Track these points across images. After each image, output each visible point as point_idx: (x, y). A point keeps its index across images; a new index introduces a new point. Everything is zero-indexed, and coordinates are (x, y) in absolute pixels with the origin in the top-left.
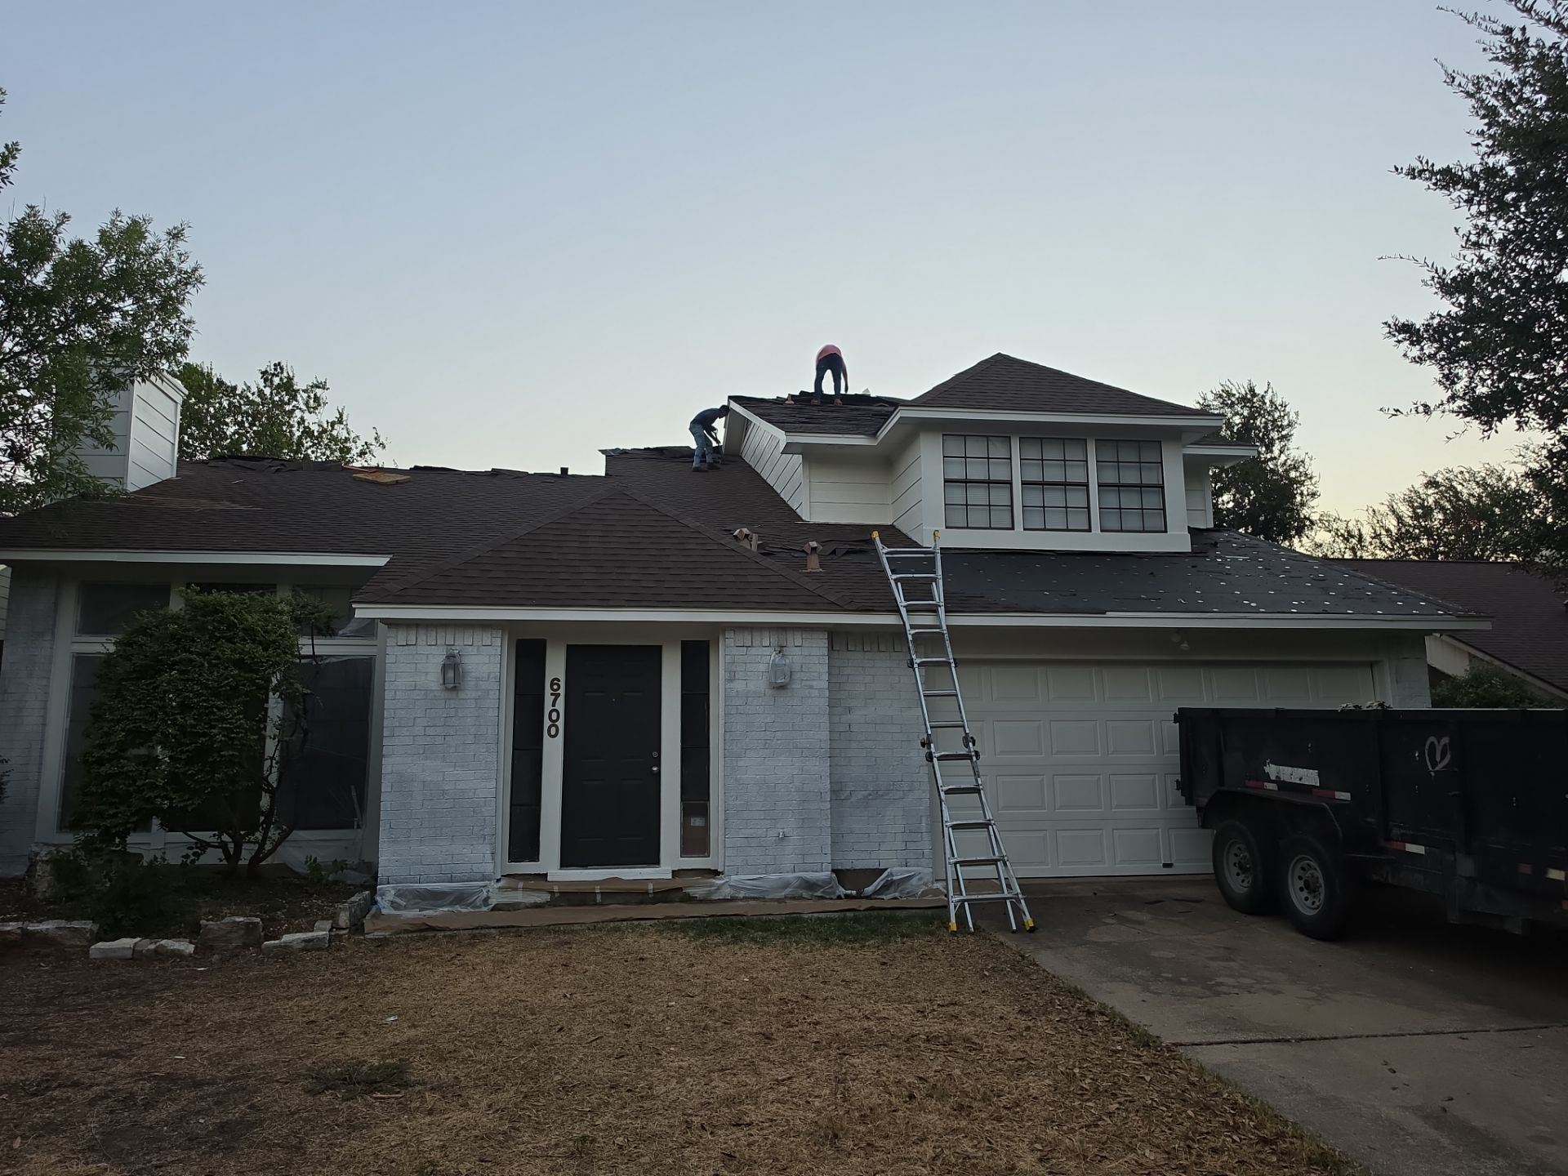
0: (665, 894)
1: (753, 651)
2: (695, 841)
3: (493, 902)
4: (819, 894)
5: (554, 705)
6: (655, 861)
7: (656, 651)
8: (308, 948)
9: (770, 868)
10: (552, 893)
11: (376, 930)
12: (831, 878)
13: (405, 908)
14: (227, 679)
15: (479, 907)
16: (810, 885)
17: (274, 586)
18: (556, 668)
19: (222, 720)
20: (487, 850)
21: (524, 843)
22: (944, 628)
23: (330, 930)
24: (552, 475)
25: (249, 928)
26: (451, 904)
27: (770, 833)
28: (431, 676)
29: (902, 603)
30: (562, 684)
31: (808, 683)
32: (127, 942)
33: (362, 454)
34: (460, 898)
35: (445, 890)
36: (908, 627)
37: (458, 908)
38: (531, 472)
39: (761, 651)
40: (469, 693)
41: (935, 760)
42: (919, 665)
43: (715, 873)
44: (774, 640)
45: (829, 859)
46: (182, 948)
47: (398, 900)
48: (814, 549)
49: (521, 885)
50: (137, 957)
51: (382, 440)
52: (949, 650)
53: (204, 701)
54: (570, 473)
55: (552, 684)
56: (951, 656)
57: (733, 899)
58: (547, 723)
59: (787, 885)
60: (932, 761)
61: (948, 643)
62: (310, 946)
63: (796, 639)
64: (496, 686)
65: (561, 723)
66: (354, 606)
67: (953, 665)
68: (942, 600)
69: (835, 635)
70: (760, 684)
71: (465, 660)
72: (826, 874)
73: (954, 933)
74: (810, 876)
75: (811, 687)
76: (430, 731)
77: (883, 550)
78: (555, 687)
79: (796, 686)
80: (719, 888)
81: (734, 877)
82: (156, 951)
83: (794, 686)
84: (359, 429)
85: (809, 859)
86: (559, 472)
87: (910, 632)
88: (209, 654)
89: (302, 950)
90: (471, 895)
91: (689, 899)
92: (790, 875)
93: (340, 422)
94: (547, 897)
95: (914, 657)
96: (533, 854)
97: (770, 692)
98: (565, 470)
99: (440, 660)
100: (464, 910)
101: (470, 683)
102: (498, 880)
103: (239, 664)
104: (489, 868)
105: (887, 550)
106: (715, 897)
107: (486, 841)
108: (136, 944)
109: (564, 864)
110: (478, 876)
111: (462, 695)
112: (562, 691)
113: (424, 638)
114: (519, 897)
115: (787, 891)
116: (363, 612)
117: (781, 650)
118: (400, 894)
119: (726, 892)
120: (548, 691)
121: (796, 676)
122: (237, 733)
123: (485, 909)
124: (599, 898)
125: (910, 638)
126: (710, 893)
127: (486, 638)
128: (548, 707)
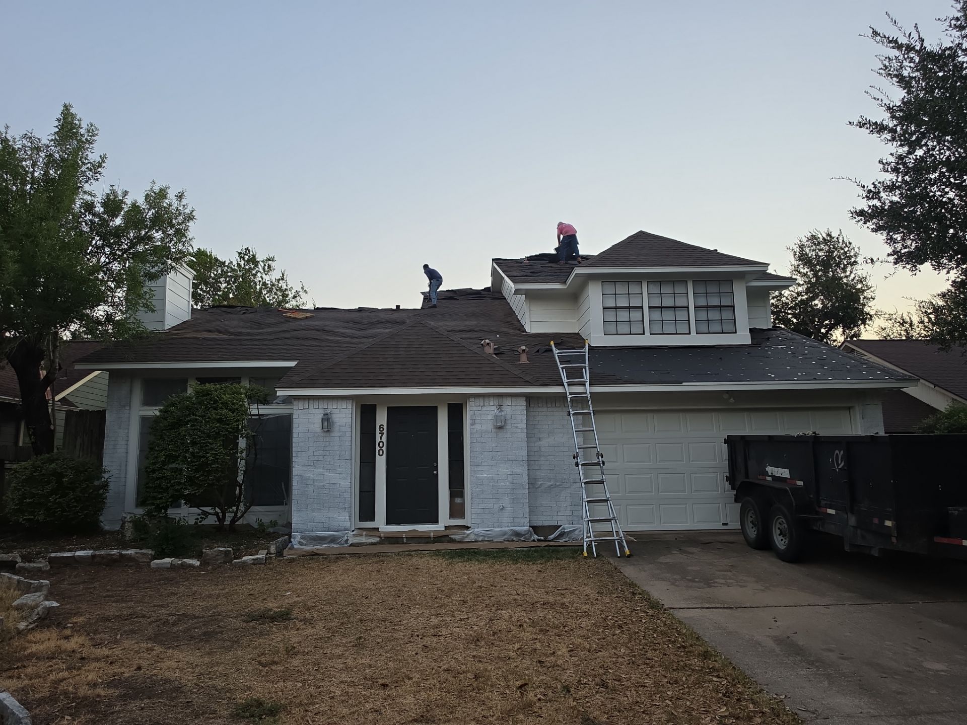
0: (440, 538)
1: (485, 408)
2: (457, 511)
3: (350, 542)
4: (522, 538)
5: (381, 439)
6: (435, 521)
7: (434, 410)
8: (256, 563)
9: (495, 525)
10: (380, 537)
11: (289, 555)
12: (529, 531)
13: (306, 545)
14: (214, 428)
15: (343, 544)
16: (517, 534)
17: (240, 378)
18: (382, 419)
19: (212, 449)
20: (347, 515)
21: (367, 512)
22: (588, 393)
23: (267, 555)
24: (391, 310)
25: (227, 553)
26: (329, 543)
27: (495, 506)
28: (317, 426)
29: (565, 380)
30: (385, 427)
31: (515, 425)
32: (168, 560)
33: (295, 297)
34: (333, 540)
35: (326, 535)
36: (568, 394)
37: (332, 545)
38: (380, 308)
39: (489, 408)
40: (336, 433)
41: (580, 466)
42: (573, 414)
43: (468, 528)
44: (496, 402)
45: (528, 520)
46: (194, 563)
47: (302, 541)
48: (524, 351)
49: (364, 533)
50: (173, 567)
51: (305, 288)
52: (591, 406)
53: (203, 440)
54: (401, 308)
55: (380, 428)
56: (591, 409)
57: (476, 541)
58: (377, 448)
59: (505, 533)
60: (578, 466)
61: (590, 402)
62: (256, 562)
63: (508, 402)
64: (349, 430)
65: (385, 449)
66: (276, 389)
67: (592, 414)
68: (588, 378)
69: (530, 399)
70: (489, 426)
71: (334, 416)
72: (526, 528)
73: (585, 558)
74: (517, 529)
75: (517, 427)
76: (316, 453)
77: (556, 351)
78: (381, 429)
79: (508, 427)
80: (468, 535)
81: (476, 530)
82: (181, 564)
83: (507, 427)
84: (293, 283)
85: (516, 520)
86: (395, 308)
87: (569, 396)
88: (205, 416)
89: (252, 564)
90: (339, 538)
91: (453, 541)
92: (507, 529)
93: (283, 279)
94: (378, 540)
95: (571, 410)
96: (372, 518)
97: (494, 430)
98: (398, 307)
99: (320, 416)
100: (335, 546)
101: (336, 428)
102: (353, 531)
103: (220, 421)
104: (348, 524)
105: (558, 351)
106: (466, 540)
107: (346, 510)
108: (172, 561)
109: (388, 523)
110: (342, 529)
111: (332, 434)
112: (385, 432)
113: (313, 405)
114: (363, 539)
115: (505, 537)
116: (281, 393)
117: (500, 407)
118: (303, 538)
119: (472, 538)
120: (378, 431)
121: (508, 422)
122: (219, 456)
123: (346, 545)
124: (405, 540)
125: (569, 400)
126: (464, 538)
127: (344, 404)
128: (378, 440)
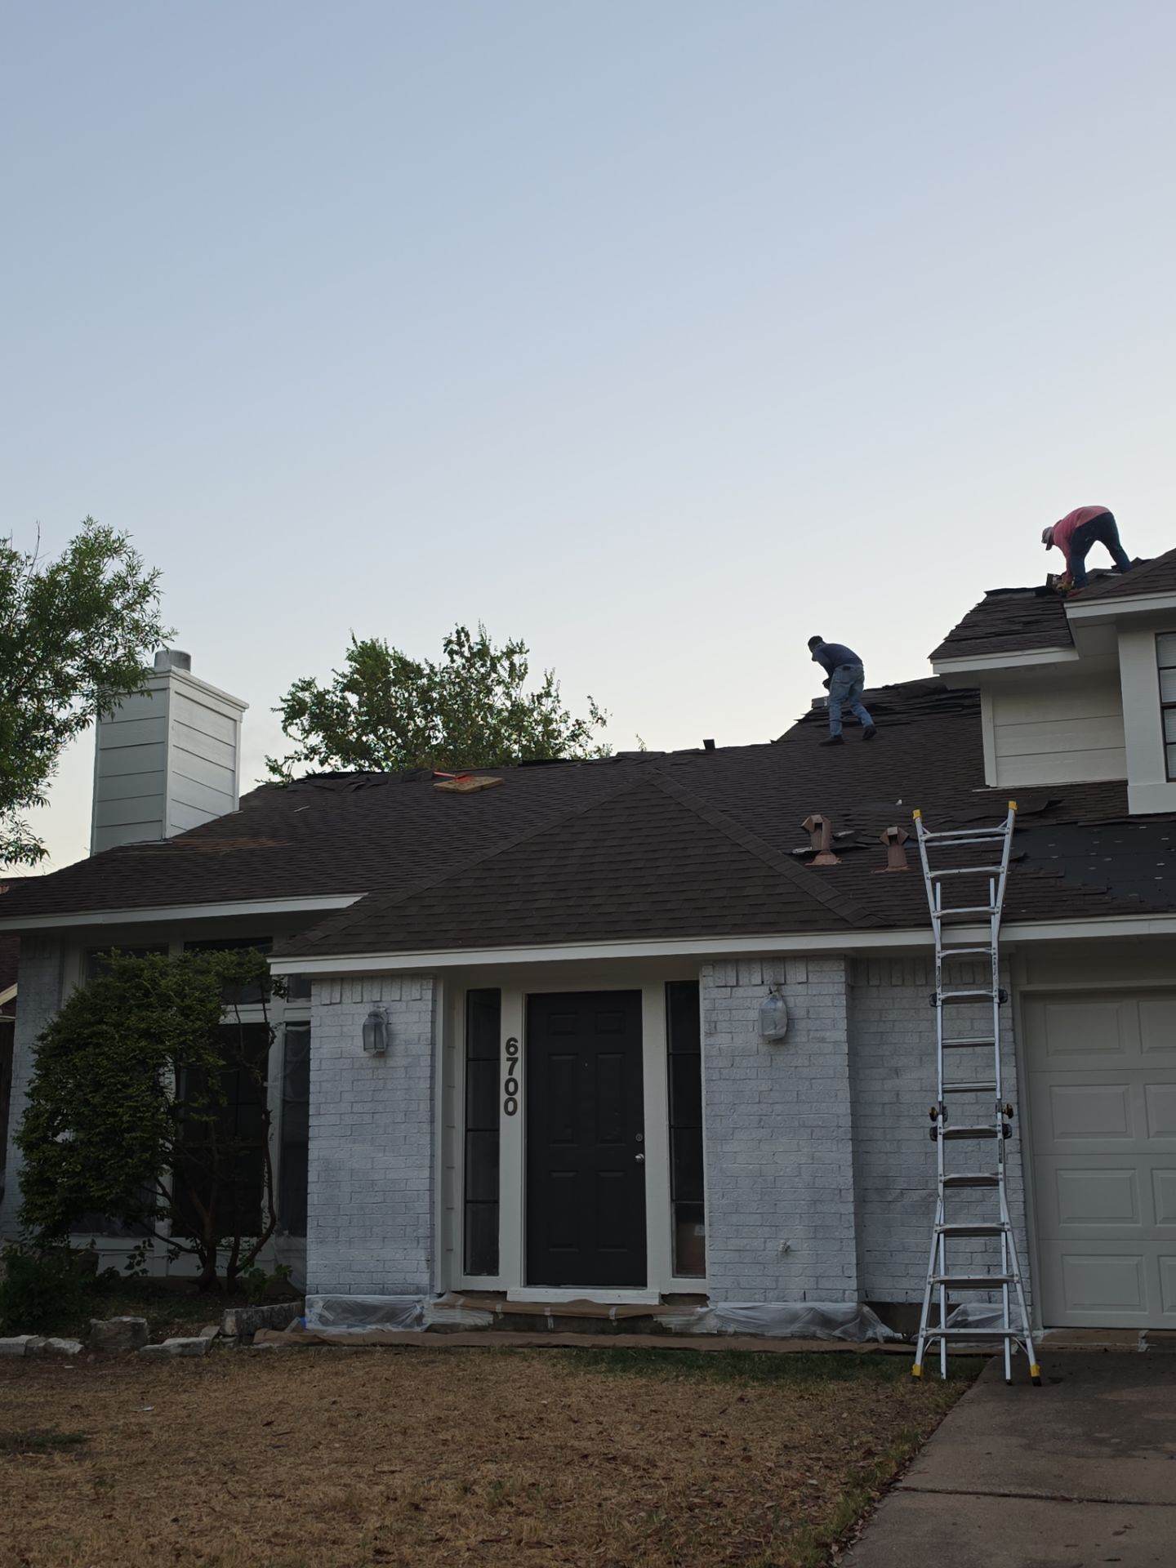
0: (632, 1322)
1: (739, 992)
3: (428, 1320)
4: (837, 1333)
5: (511, 1073)
6: (640, 1281)
7: (635, 998)
8: (185, 1353)
9: (770, 1294)
10: (494, 1313)
12: (858, 1314)
13: (334, 1323)
15: (410, 1326)
16: (826, 1321)
18: (512, 1025)
20: (422, 1255)
21: (481, 1252)
22: (995, 945)
23: (217, 1336)
25: (136, 1328)
26: (381, 1321)
27: (770, 1245)
28: (356, 1044)
29: (936, 910)
30: (520, 1045)
31: (818, 1034)
34: (391, 1314)
35: (376, 1303)
36: (938, 948)
37: (389, 1327)
39: (751, 992)
40: (398, 1060)
41: (940, 1138)
43: (704, 1299)
44: (769, 976)
45: (853, 1284)
47: (326, 1314)
48: (893, 838)
49: (461, 1300)
50: (29, 1354)
52: (995, 977)
55: (508, 1046)
56: (996, 987)
57: (720, 1334)
58: (503, 1096)
59: (793, 1318)
60: (936, 1140)
61: (995, 968)
63: (797, 973)
64: (428, 1050)
65: (520, 1097)
66: (269, 961)
67: (996, 1000)
68: (1000, 903)
69: (858, 964)
70: (750, 1039)
71: (393, 1019)
72: (849, 1306)
73: (916, 1379)
74: (826, 1306)
75: (822, 1040)
76: (358, 1108)
77: (923, 835)
78: (512, 1050)
79: (800, 1038)
80: (701, 1318)
81: (722, 1305)
82: (45, 1349)
83: (798, 1039)
85: (824, 1284)
86: (702, 747)
87: (940, 954)
89: (182, 1355)
90: (405, 1310)
91: (663, 1331)
92: (799, 1306)
94: (489, 1319)
95: (939, 990)
96: (491, 1267)
97: (764, 1049)
100: (395, 1330)
101: (398, 1047)
102: (440, 1295)
104: (424, 1279)
105: (930, 835)
106: (697, 1330)
107: (421, 1244)
108: (30, 1340)
109: (532, 1279)
110: (412, 1288)
111: (391, 1062)
112: (520, 1055)
113: (352, 994)
114: (457, 1317)
115: (795, 1328)
116: (280, 968)
117: (777, 990)
118: (328, 1306)
119: (712, 1324)
120: (504, 1055)
121: (801, 1026)
123: (418, 1329)
124: (550, 1322)
125: (938, 962)
126: (689, 1324)
127: (413, 991)
128: (504, 1076)
